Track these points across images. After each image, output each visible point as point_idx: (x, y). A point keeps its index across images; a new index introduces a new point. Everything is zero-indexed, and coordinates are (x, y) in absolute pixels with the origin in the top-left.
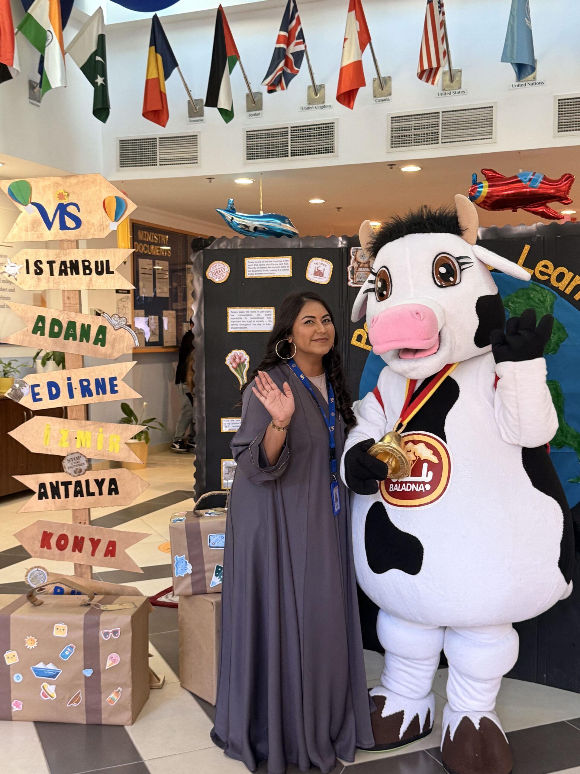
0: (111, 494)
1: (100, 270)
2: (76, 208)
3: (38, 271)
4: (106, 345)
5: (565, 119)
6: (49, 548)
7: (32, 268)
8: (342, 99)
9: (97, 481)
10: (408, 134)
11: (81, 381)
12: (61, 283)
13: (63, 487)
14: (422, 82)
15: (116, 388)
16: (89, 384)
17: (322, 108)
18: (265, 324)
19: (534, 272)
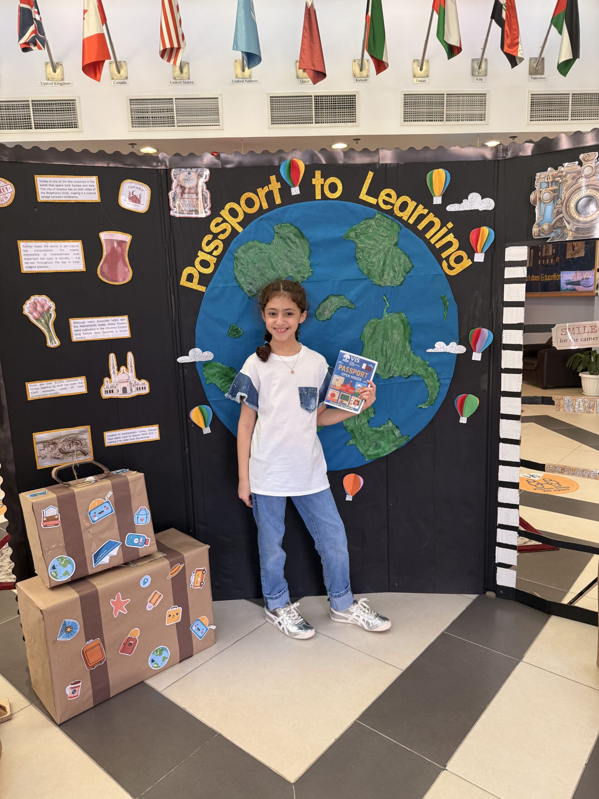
5: (277, 114)
8: (90, 70)
10: (146, 116)
14: (164, 61)
17: (62, 85)
18: (72, 262)
19: (378, 201)
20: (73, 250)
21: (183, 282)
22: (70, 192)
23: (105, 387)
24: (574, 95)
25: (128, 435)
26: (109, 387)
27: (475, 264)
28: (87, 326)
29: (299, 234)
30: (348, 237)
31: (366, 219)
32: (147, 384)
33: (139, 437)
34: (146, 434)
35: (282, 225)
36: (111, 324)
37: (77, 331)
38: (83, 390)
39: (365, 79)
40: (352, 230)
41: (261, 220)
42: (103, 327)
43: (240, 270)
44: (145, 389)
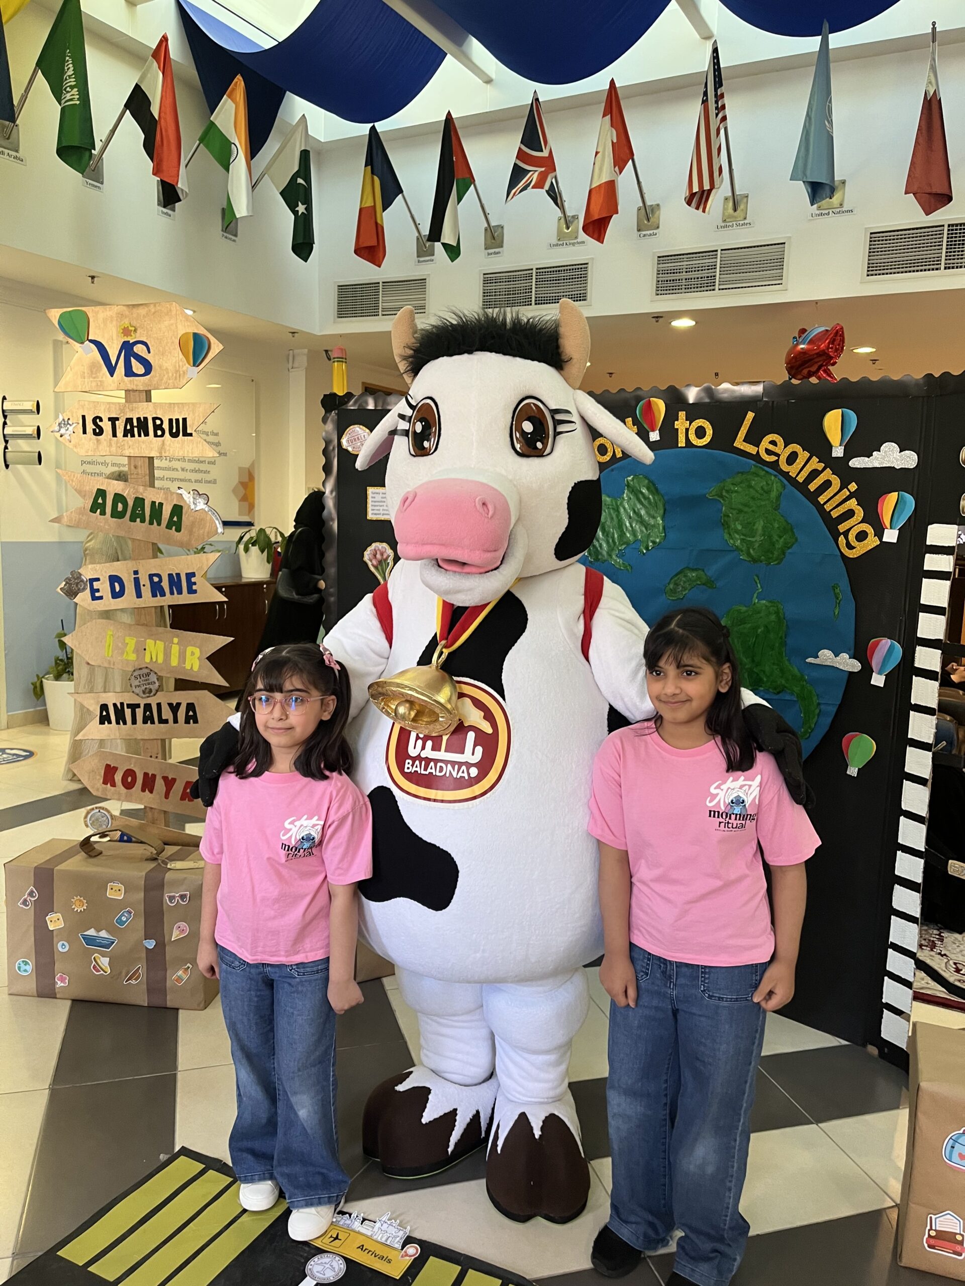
0: (189, 723)
1: (174, 431)
2: (144, 348)
3: (97, 431)
4: (182, 530)
5: (878, 259)
6: (113, 785)
7: (90, 426)
8: (591, 229)
9: (170, 705)
10: (678, 278)
11: (151, 576)
12: (126, 447)
13: (130, 710)
14: (691, 210)
15: (194, 587)
16: (161, 581)
17: (573, 244)
19: (758, 450)
27: (883, 544)
30: (713, 496)
31: (738, 473)
41: (613, 469)
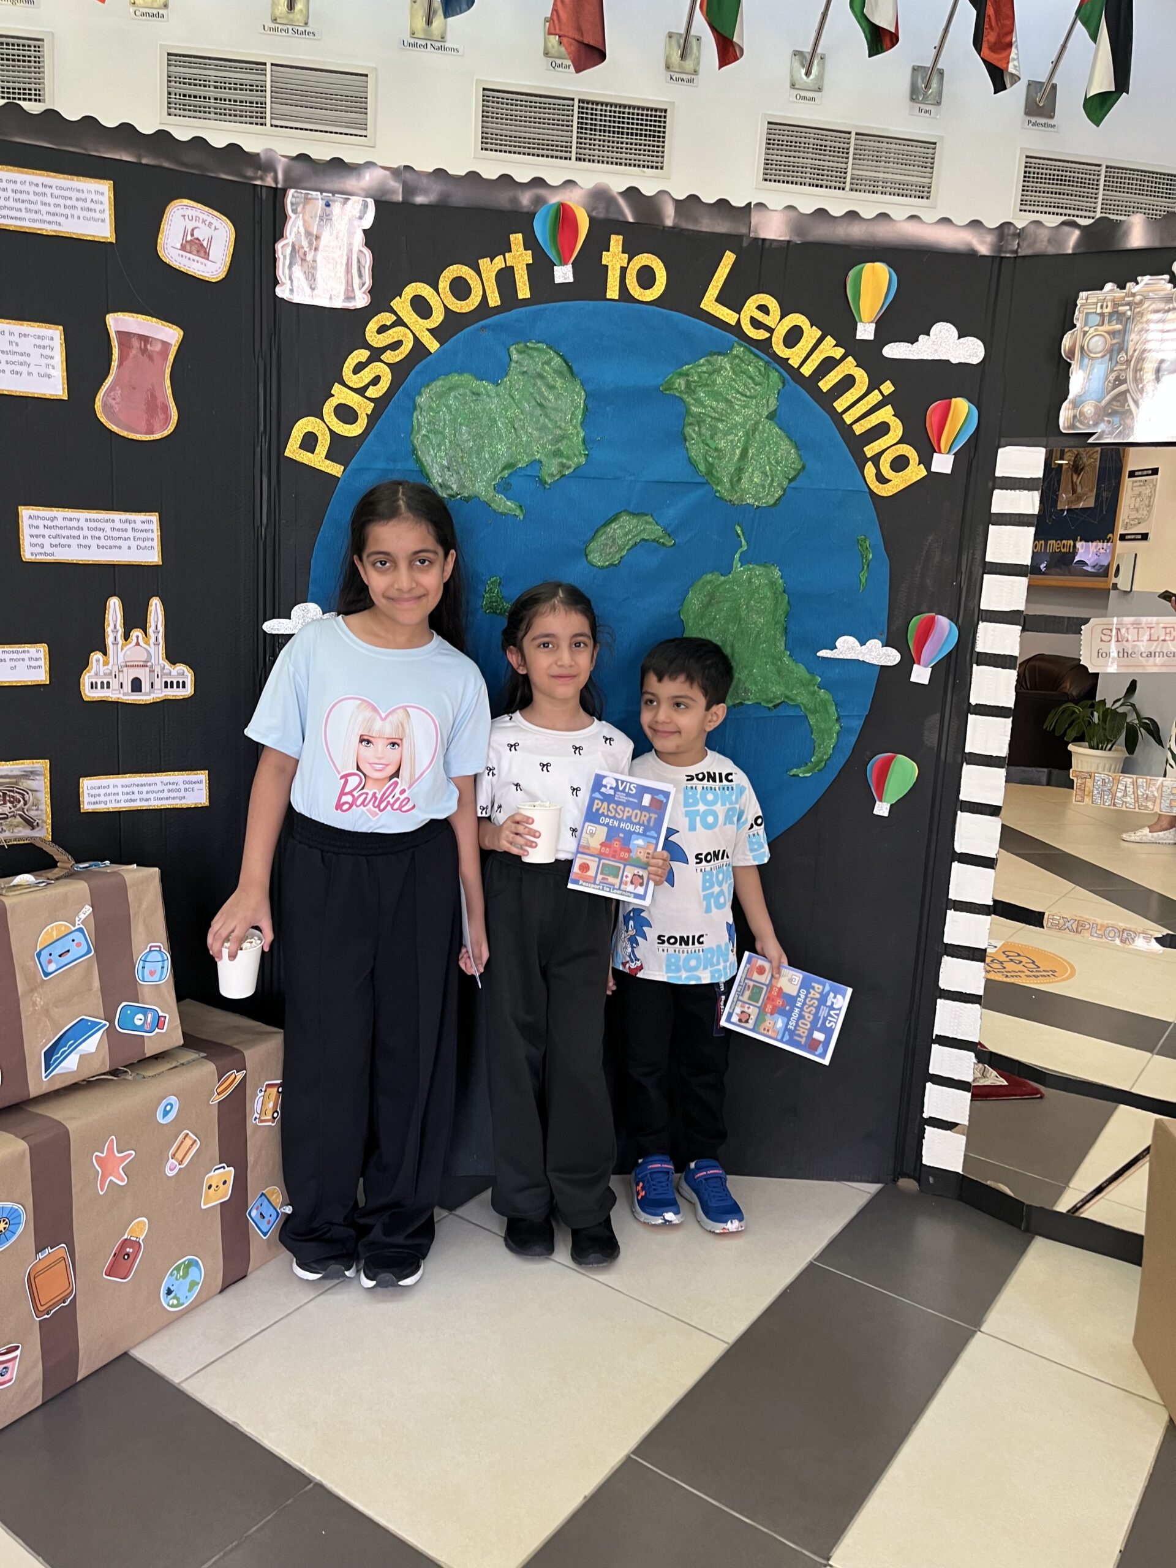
5: (494, 128)
18: (35, 374)
19: (739, 319)
20: (39, 347)
21: (293, 450)
22: (44, 209)
23: (92, 673)
24: (1109, 170)
25: (136, 789)
26: (102, 673)
27: (932, 476)
28: (61, 528)
29: (565, 368)
30: (671, 389)
31: (712, 354)
32: (189, 675)
33: (160, 795)
34: (179, 790)
35: (527, 347)
36: (118, 530)
37: (37, 536)
38: (41, 676)
39: (689, 77)
40: (680, 375)
41: (483, 328)
42: (97, 534)
43: (424, 435)
44: (184, 686)
